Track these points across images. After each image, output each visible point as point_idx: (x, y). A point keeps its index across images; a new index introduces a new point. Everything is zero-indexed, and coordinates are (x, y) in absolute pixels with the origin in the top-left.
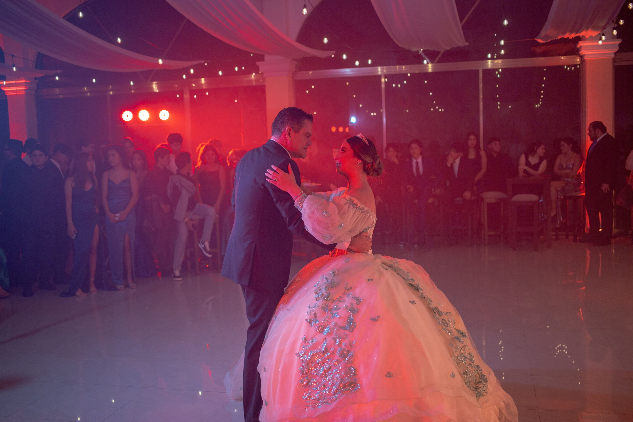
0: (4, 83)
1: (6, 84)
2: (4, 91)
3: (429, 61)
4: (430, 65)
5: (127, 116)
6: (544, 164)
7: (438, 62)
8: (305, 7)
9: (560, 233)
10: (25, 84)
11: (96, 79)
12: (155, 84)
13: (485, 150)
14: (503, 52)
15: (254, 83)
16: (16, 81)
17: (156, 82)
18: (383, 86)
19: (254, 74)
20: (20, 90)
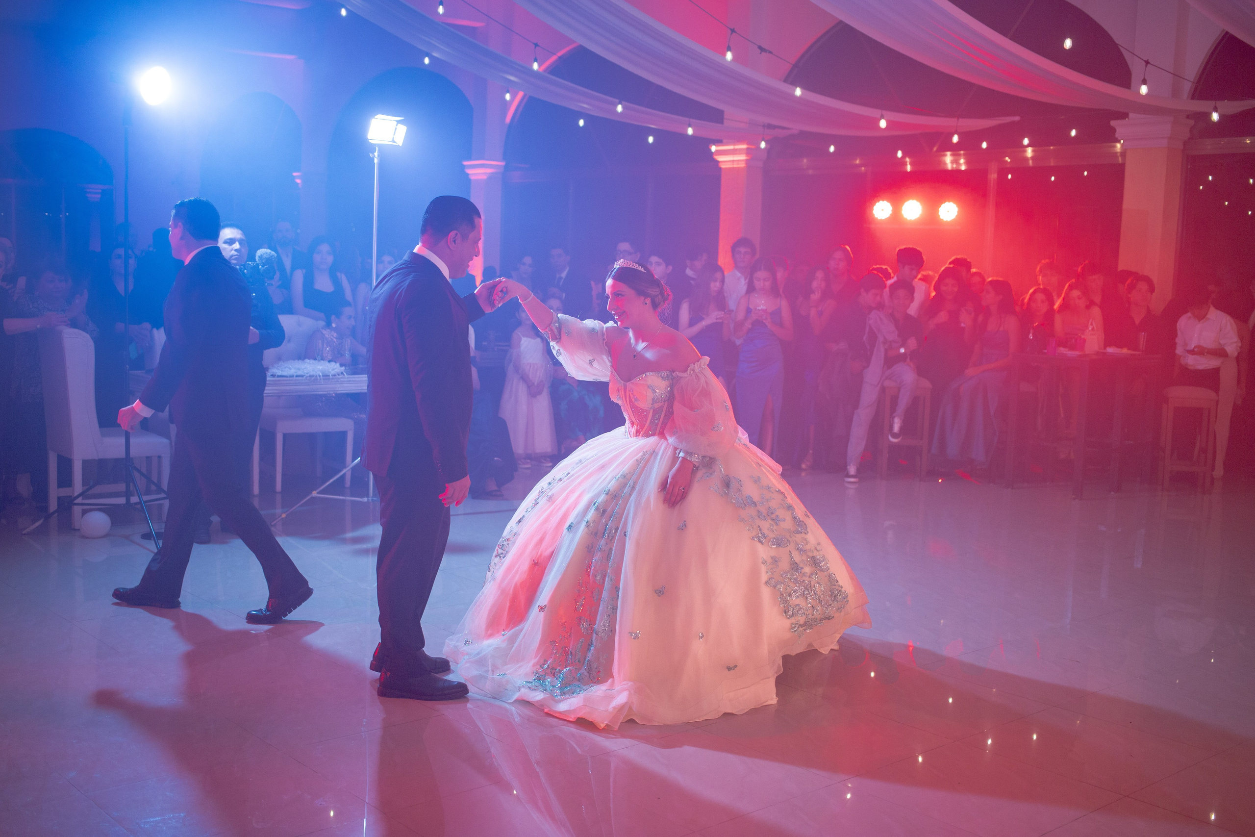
1: (717, 151)
2: (718, 162)
5: (881, 210)
10: (746, 152)
11: (835, 148)
16: (734, 145)
20: (739, 161)
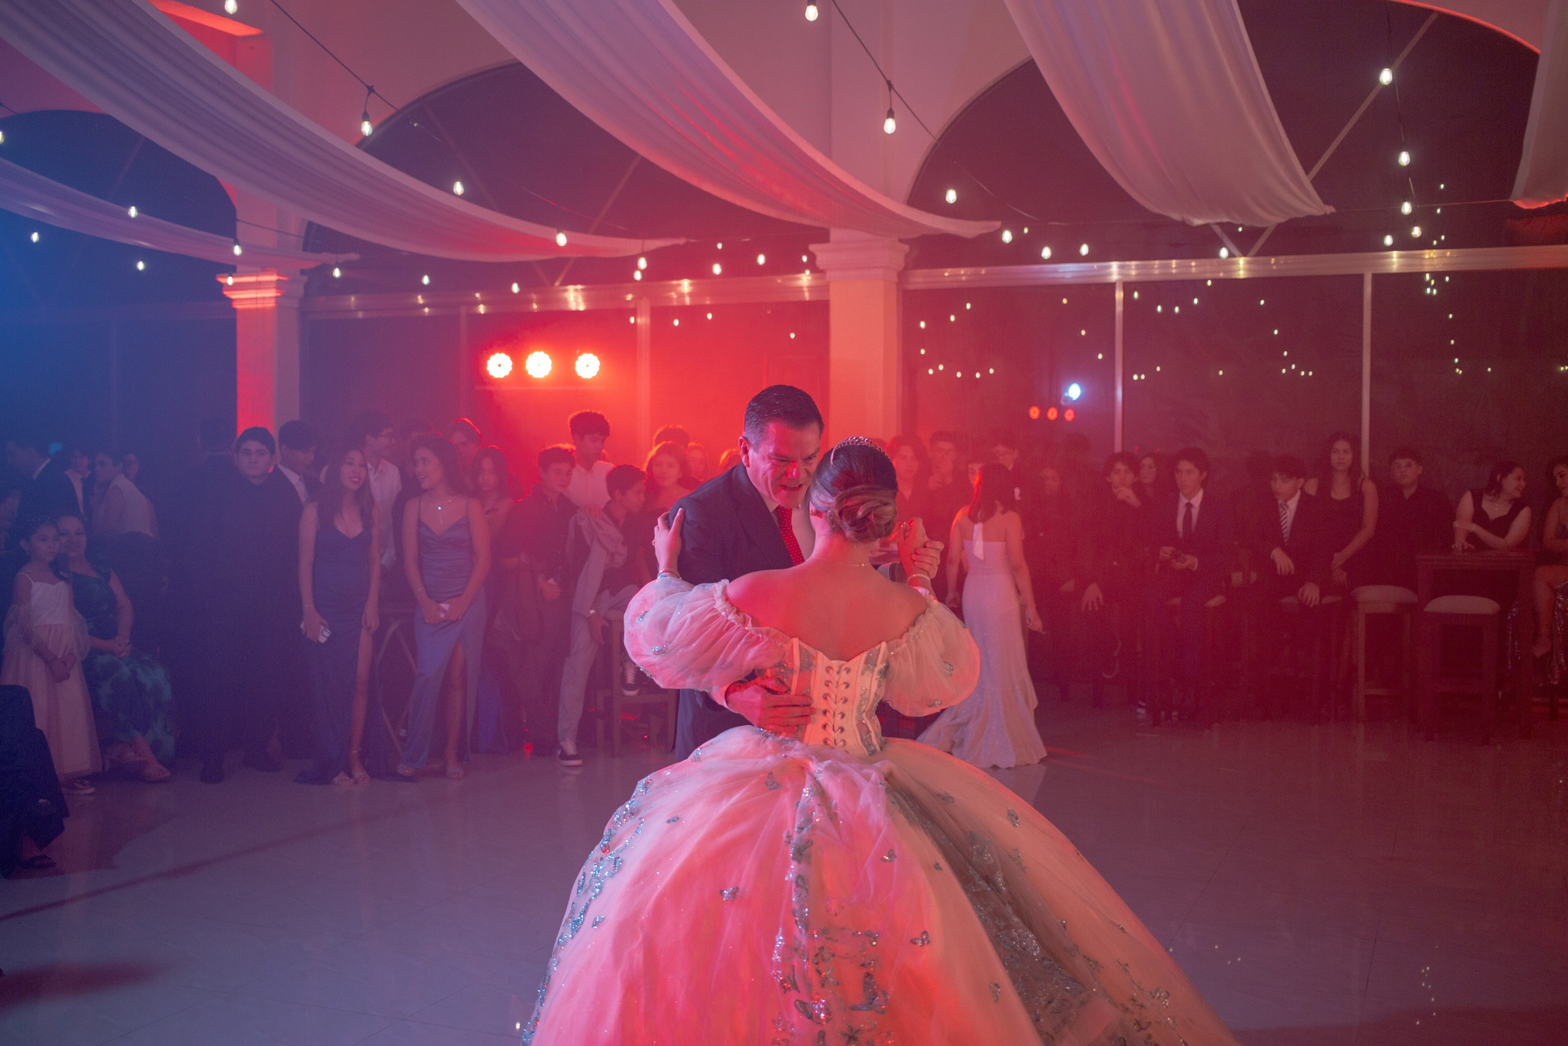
0: (230, 281)
2: (231, 300)
3: (1235, 251)
4: (1242, 261)
5: (499, 365)
6: (1523, 518)
7: (1260, 254)
8: (890, 114)
9: (1561, 701)
10: (278, 285)
12: (576, 290)
13: (1373, 477)
14: (1416, 232)
15: (807, 296)
16: (257, 275)
17: (579, 287)
18: (1119, 308)
19: (808, 272)
20: (264, 298)
